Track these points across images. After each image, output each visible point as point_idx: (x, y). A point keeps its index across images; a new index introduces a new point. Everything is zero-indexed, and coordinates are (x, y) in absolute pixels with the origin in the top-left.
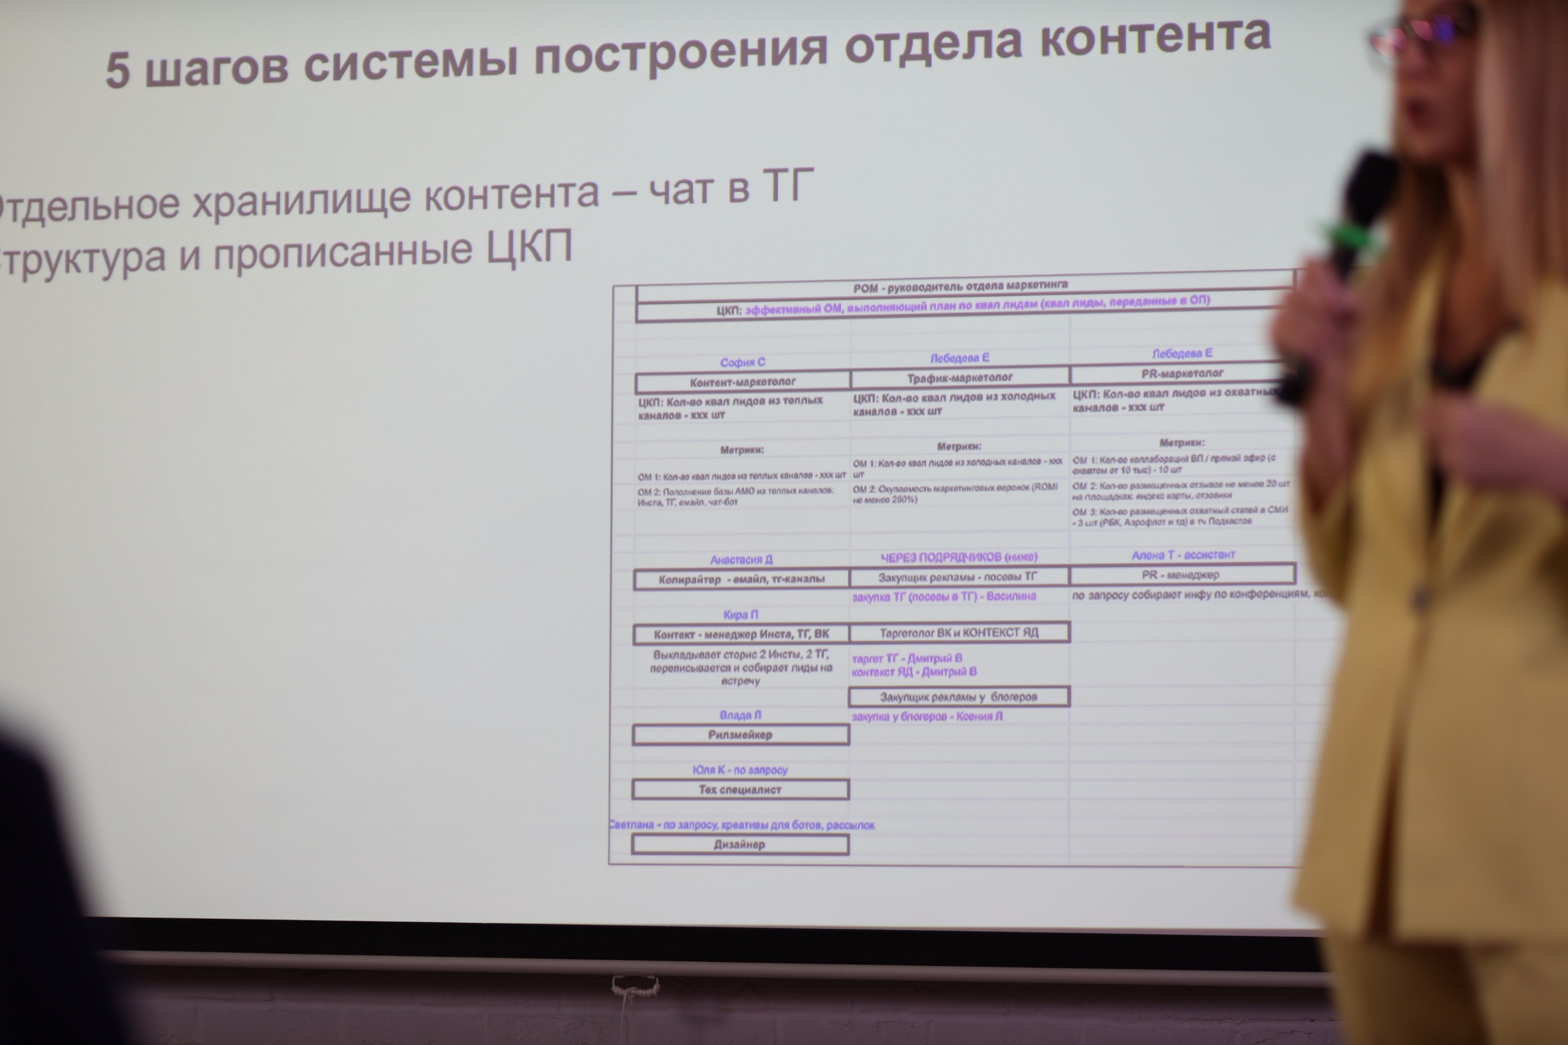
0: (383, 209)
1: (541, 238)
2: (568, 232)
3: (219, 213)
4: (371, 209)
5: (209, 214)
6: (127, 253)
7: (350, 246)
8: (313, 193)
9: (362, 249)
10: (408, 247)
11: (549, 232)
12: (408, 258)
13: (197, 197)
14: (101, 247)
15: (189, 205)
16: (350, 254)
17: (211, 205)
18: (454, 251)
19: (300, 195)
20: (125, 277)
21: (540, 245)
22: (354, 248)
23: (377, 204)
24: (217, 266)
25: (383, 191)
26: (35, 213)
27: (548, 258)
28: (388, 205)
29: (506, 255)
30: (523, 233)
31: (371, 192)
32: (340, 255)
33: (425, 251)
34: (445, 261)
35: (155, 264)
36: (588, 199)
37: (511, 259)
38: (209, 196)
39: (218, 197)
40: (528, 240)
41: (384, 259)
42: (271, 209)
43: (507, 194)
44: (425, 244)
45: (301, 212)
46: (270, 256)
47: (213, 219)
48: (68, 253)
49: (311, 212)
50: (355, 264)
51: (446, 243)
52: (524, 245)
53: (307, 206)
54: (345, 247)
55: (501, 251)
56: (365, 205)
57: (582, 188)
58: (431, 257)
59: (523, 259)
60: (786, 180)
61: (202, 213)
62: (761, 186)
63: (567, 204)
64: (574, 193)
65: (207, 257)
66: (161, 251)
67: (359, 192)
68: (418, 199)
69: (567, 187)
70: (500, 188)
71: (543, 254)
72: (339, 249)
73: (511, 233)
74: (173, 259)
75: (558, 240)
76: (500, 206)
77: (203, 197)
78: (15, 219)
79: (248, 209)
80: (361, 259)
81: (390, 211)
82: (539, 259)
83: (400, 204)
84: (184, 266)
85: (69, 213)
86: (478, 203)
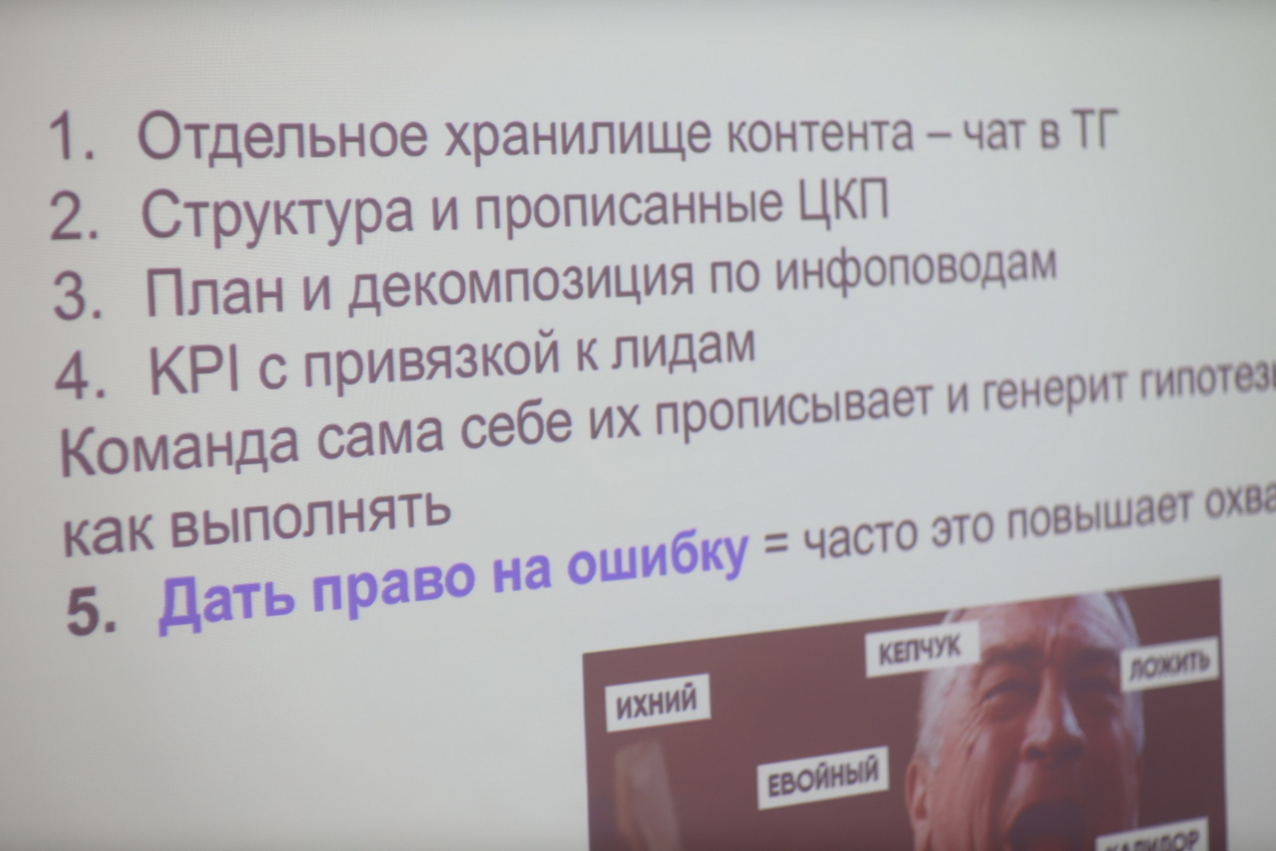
0: (680, 150)
1: (856, 189)
2: (883, 181)
3: (479, 150)
4: (666, 149)
5: (467, 152)
6: (360, 205)
7: (643, 197)
8: (596, 126)
9: (656, 202)
10: (710, 200)
11: (865, 181)
12: (711, 214)
13: (450, 126)
14: (323, 197)
15: (439, 139)
16: (643, 208)
17: (468, 138)
18: (764, 205)
19: (580, 128)
20: (360, 241)
21: (854, 197)
22: (648, 200)
23: (673, 143)
24: (480, 225)
25: (679, 125)
26: (226, 146)
27: (864, 215)
28: (685, 144)
29: (818, 210)
30: (837, 183)
31: (665, 125)
32: (633, 209)
33: (731, 205)
34: (754, 218)
35: (399, 221)
36: (903, 142)
37: (825, 216)
38: (465, 126)
39: (478, 128)
40: (842, 191)
41: (684, 215)
42: (545, 145)
43: (817, 131)
44: (729, 195)
45: (582, 151)
46: (547, 211)
47: (472, 158)
48: (277, 205)
49: (593, 151)
50: (650, 222)
51: (753, 195)
52: (838, 198)
53: (589, 144)
54: (638, 199)
55: (814, 207)
56: (658, 143)
57: (895, 127)
58: (738, 212)
59: (838, 215)
60: (1093, 122)
61: (458, 149)
62: (1069, 128)
63: (881, 146)
64: (889, 133)
65: (467, 212)
66: (406, 202)
67: (651, 126)
68: (720, 137)
69: (880, 124)
70: (810, 125)
71: (858, 209)
72: (630, 202)
73: (824, 183)
74: (422, 215)
75: (874, 190)
76: (811, 148)
77: (458, 128)
78: (198, 154)
79: (516, 145)
80: (656, 215)
81: (689, 152)
82: (854, 215)
83: (699, 143)
84: (438, 225)
85: (275, 145)
86: (786, 143)
